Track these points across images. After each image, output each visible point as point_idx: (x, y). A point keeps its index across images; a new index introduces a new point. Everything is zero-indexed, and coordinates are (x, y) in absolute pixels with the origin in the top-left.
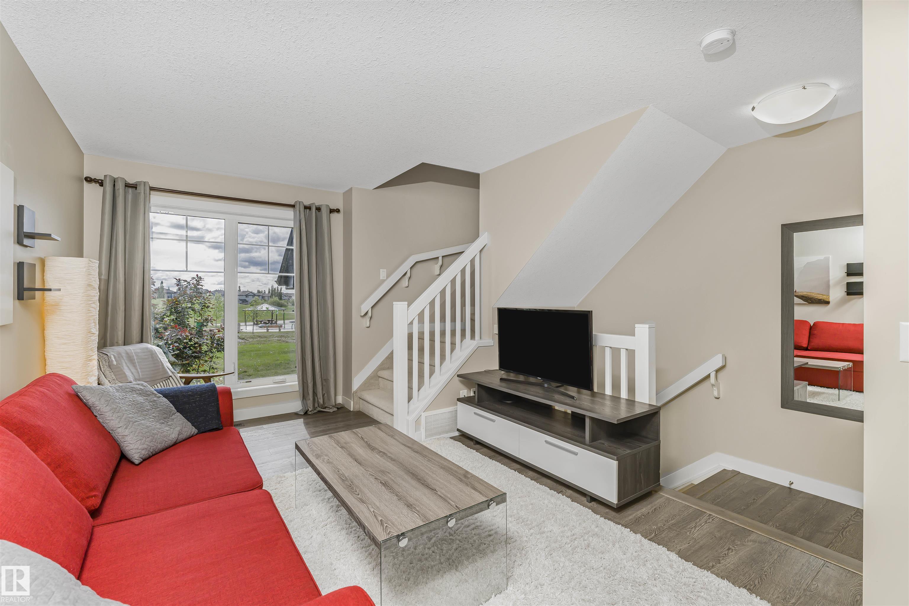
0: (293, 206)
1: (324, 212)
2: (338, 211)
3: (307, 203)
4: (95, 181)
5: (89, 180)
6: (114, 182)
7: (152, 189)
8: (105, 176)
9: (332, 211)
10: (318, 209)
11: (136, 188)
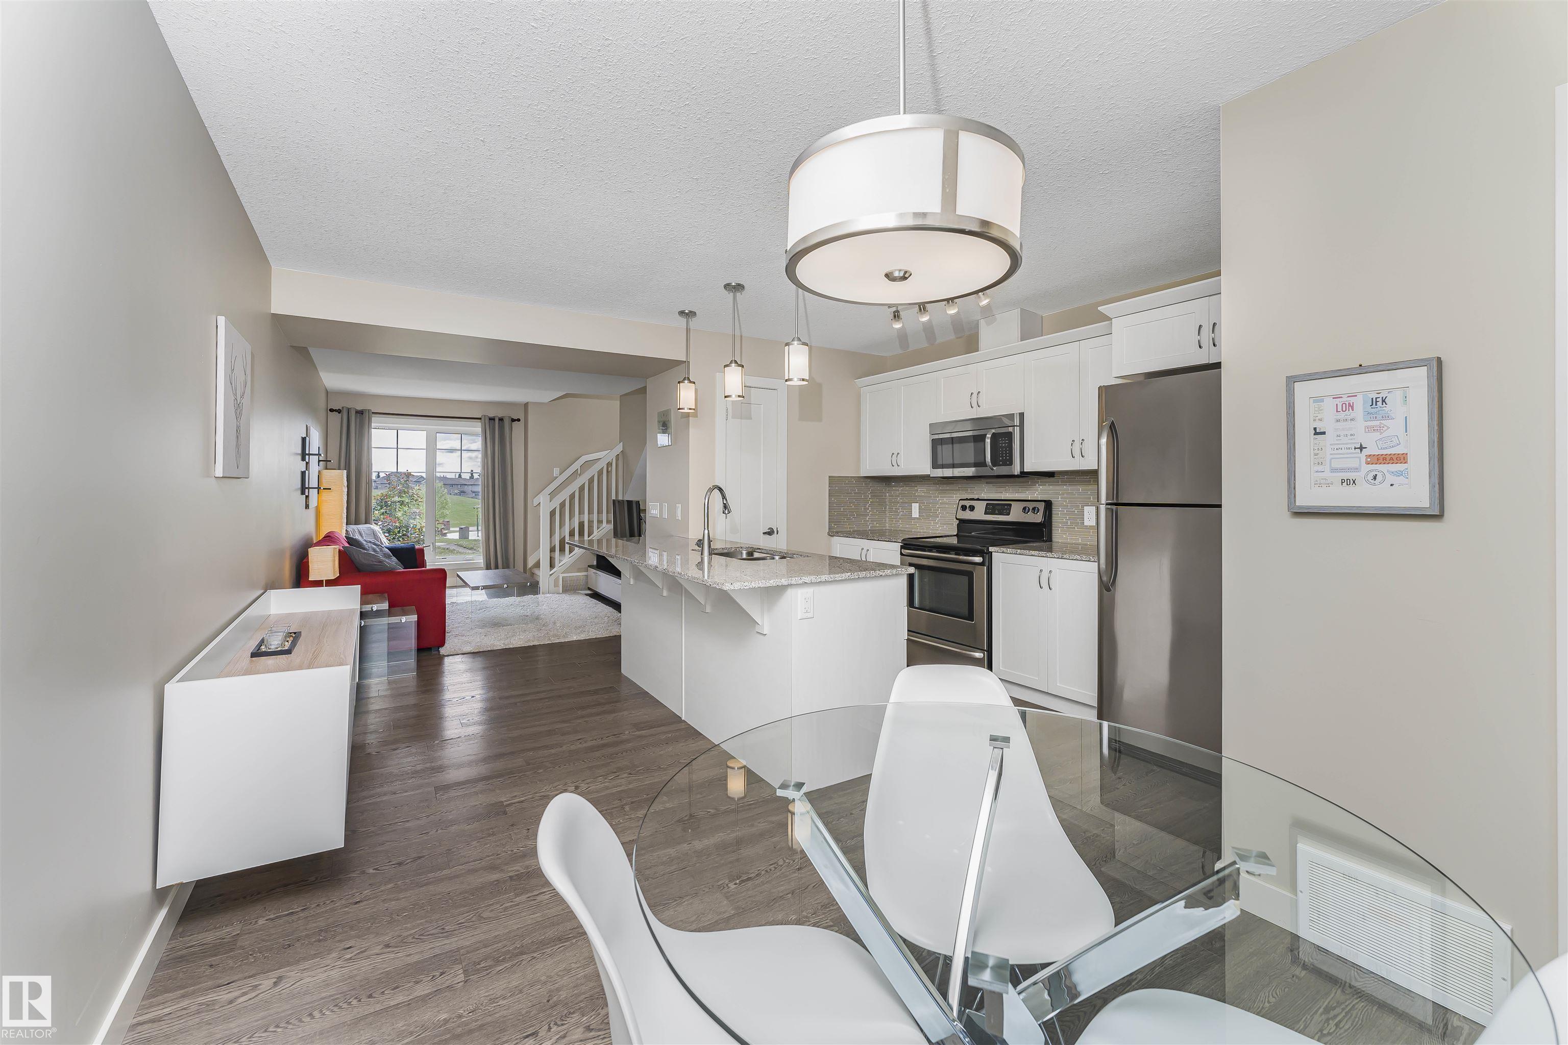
0: (480, 419)
1: (507, 422)
2: (519, 420)
3: (491, 415)
4: (336, 411)
5: (331, 410)
6: (349, 410)
7: (373, 413)
8: (343, 408)
9: (513, 420)
10: (501, 420)
11: (362, 414)
